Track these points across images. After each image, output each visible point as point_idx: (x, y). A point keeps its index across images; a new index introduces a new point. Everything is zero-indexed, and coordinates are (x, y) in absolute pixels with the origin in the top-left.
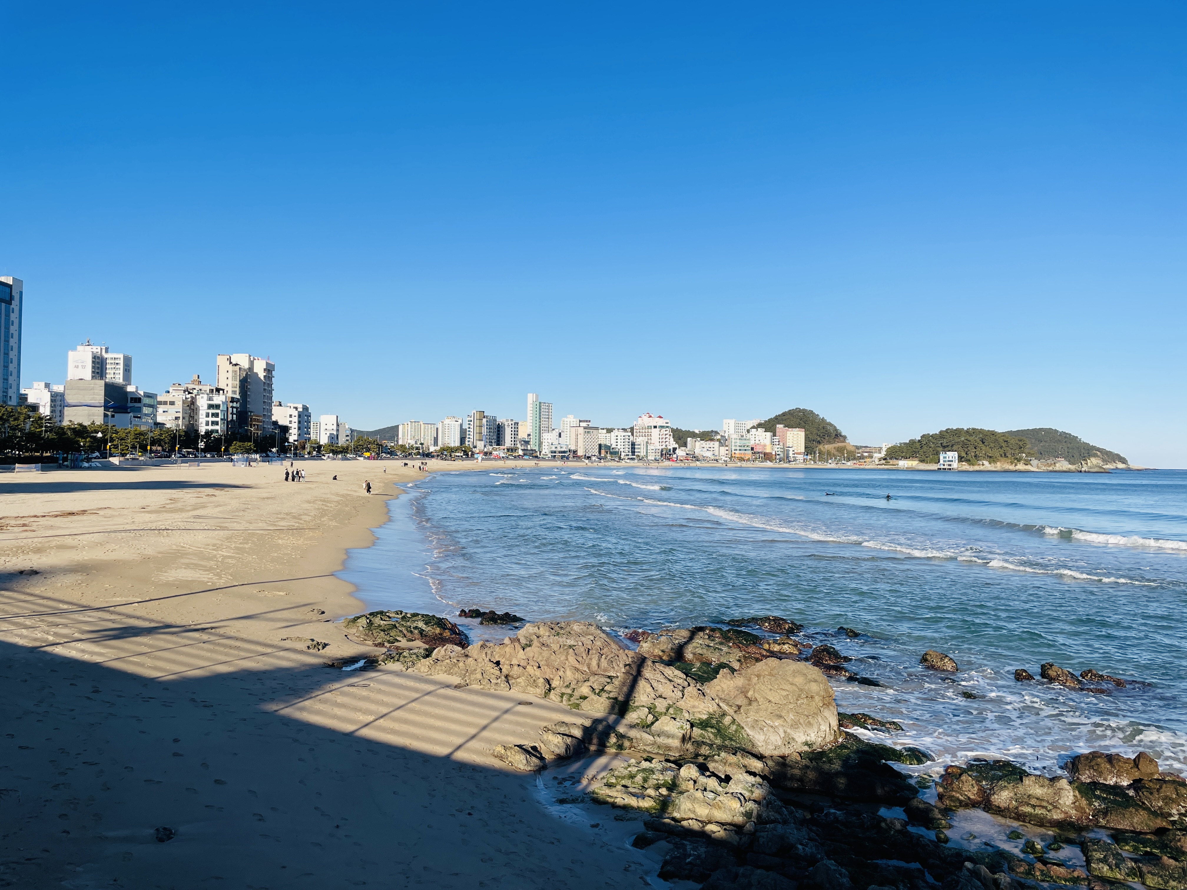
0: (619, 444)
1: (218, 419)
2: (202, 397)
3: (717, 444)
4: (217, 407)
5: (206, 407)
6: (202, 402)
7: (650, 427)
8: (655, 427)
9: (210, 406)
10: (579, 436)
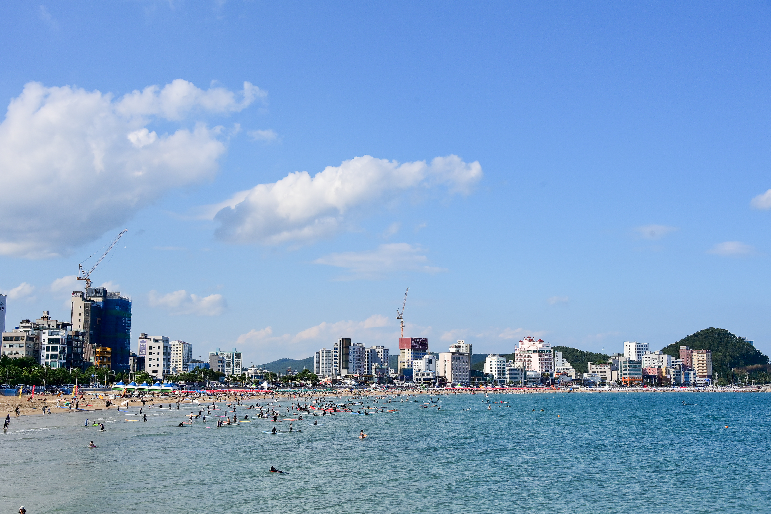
0: (494, 369)
1: (57, 353)
2: (45, 333)
3: (608, 368)
4: (56, 341)
5: (47, 341)
6: (45, 337)
7: (529, 351)
8: (535, 351)
9: (51, 341)
10: (447, 362)
